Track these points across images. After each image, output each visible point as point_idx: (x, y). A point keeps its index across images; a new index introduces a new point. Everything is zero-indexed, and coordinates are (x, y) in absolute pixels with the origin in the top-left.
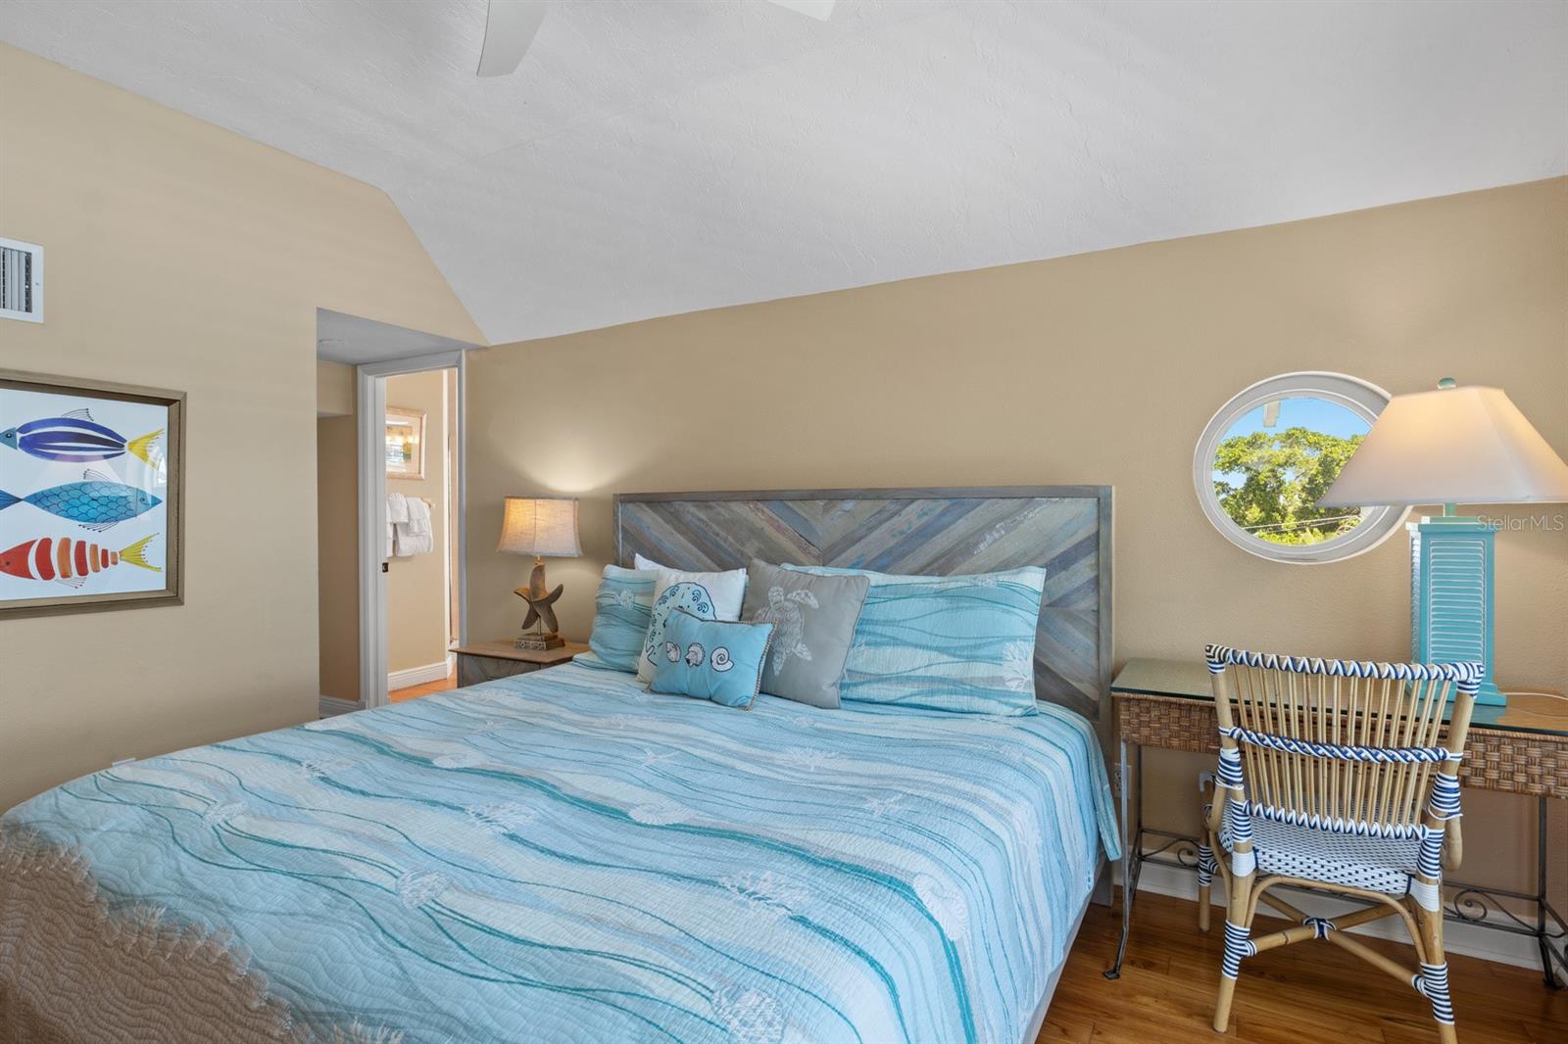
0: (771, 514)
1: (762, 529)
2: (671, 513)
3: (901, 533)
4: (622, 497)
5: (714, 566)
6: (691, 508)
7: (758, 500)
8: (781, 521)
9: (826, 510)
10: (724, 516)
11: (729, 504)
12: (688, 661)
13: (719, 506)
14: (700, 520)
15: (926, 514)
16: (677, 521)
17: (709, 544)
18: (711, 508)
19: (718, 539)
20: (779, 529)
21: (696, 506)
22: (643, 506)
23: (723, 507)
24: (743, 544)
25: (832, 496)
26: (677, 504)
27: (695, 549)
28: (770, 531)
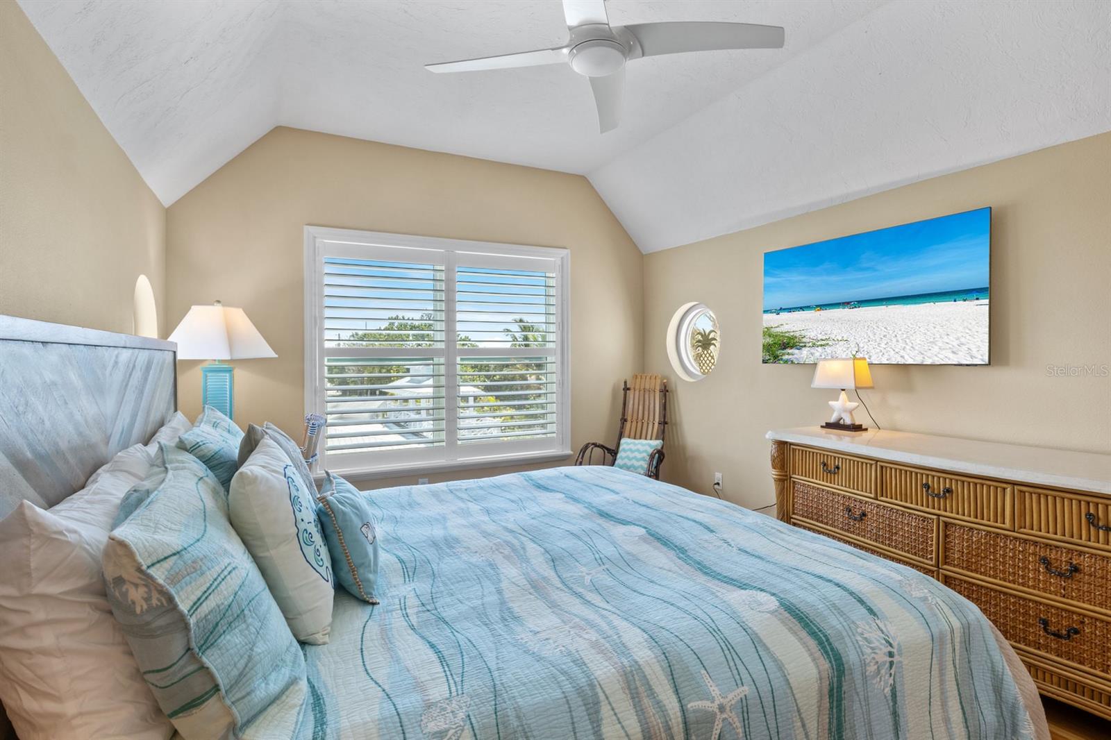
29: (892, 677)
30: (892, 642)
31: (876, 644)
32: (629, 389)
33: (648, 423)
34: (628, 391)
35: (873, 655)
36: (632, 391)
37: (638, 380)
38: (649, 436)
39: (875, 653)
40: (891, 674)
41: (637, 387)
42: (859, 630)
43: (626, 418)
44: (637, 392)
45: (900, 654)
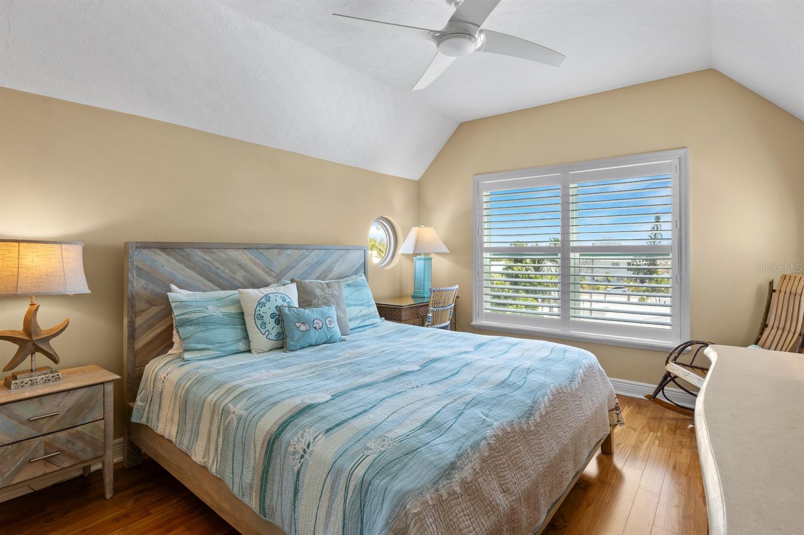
0: (251, 256)
1: (246, 264)
2: (183, 256)
3: (310, 264)
4: (139, 245)
5: (215, 287)
6: (199, 252)
7: (244, 249)
8: (257, 260)
9: (279, 255)
10: (222, 257)
11: (227, 250)
12: (315, 328)
13: (219, 251)
14: (205, 260)
15: (318, 256)
16: (188, 262)
17: (212, 275)
18: (213, 252)
19: (218, 271)
20: (255, 264)
21: (203, 252)
22: (158, 251)
23: (222, 252)
24: (234, 274)
25: (281, 247)
26: (188, 250)
27: (201, 278)
28: (251, 265)
29: (300, 464)
30: (311, 446)
31: (303, 441)
32: (774, 291)
33: (789, 332)
34: (773, 293)
35: (295, 443)
36: (777, 292)
37: (786, 281)
38: (774, 346)
39: (297, 443)
40: (300, 462)
41: (783, 290)
42: (307, 430)
43: (767, 323)
44: (782, 294)
45: (310, 456)
